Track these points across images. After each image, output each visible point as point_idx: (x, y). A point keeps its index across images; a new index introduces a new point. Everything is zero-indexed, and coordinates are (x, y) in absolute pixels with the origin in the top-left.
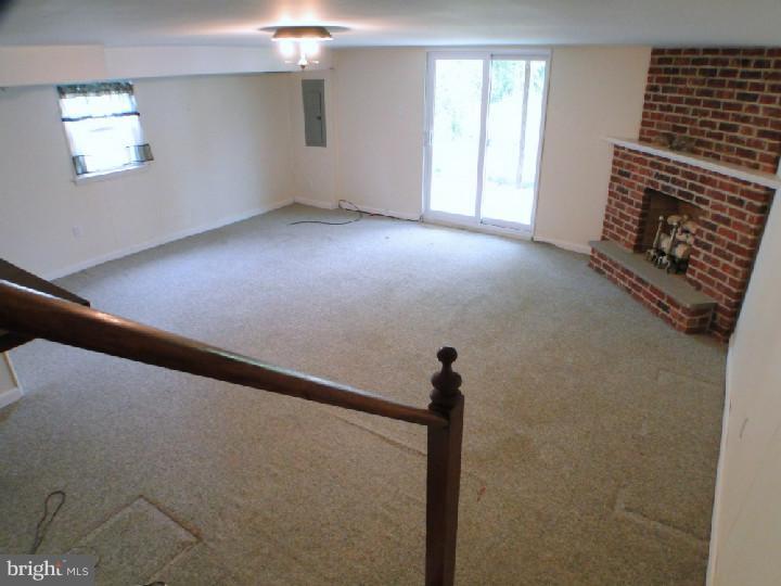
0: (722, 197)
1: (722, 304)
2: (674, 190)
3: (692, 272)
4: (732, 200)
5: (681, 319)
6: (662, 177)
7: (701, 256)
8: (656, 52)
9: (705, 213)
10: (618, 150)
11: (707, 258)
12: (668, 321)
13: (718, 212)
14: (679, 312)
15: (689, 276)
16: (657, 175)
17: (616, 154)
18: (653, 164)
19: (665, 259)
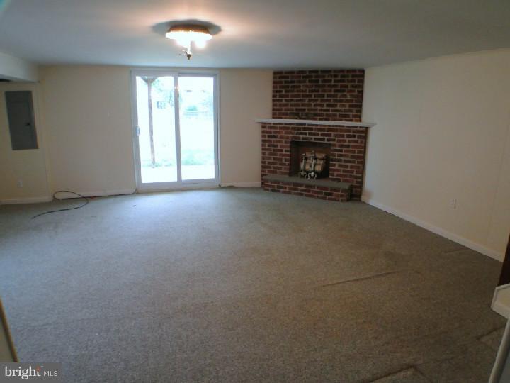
0: (343, 136)
1: (355, 184)
2: (311, 138)
3: (333, 175)
4: (348, 136)
5: (342, 196)
6: (302, 134)
7: (337, 166)
8: (275, 73)
9: (335, 145)
10: (264, 125)
11: (340, 166)
12: (335, 200)
13: (342, 143)
14: (340, 193)
15: (330, 177)
16: (297, 133)
17: (263, 127)
18: (293, 128)
19: (313, 174)
